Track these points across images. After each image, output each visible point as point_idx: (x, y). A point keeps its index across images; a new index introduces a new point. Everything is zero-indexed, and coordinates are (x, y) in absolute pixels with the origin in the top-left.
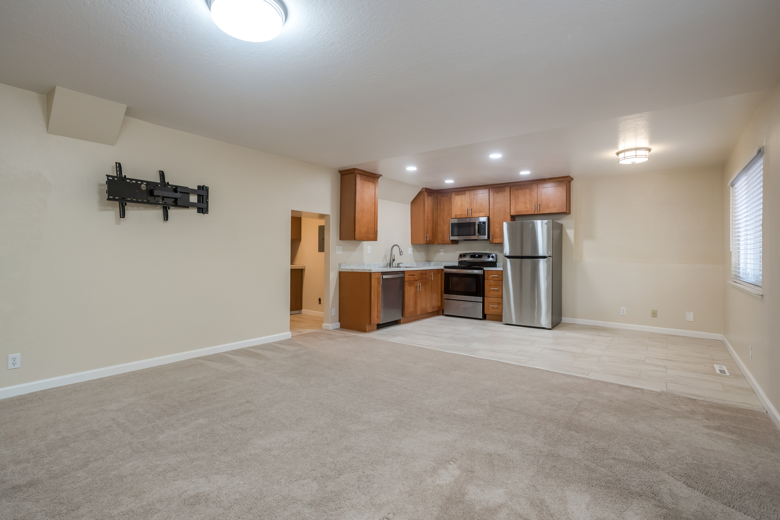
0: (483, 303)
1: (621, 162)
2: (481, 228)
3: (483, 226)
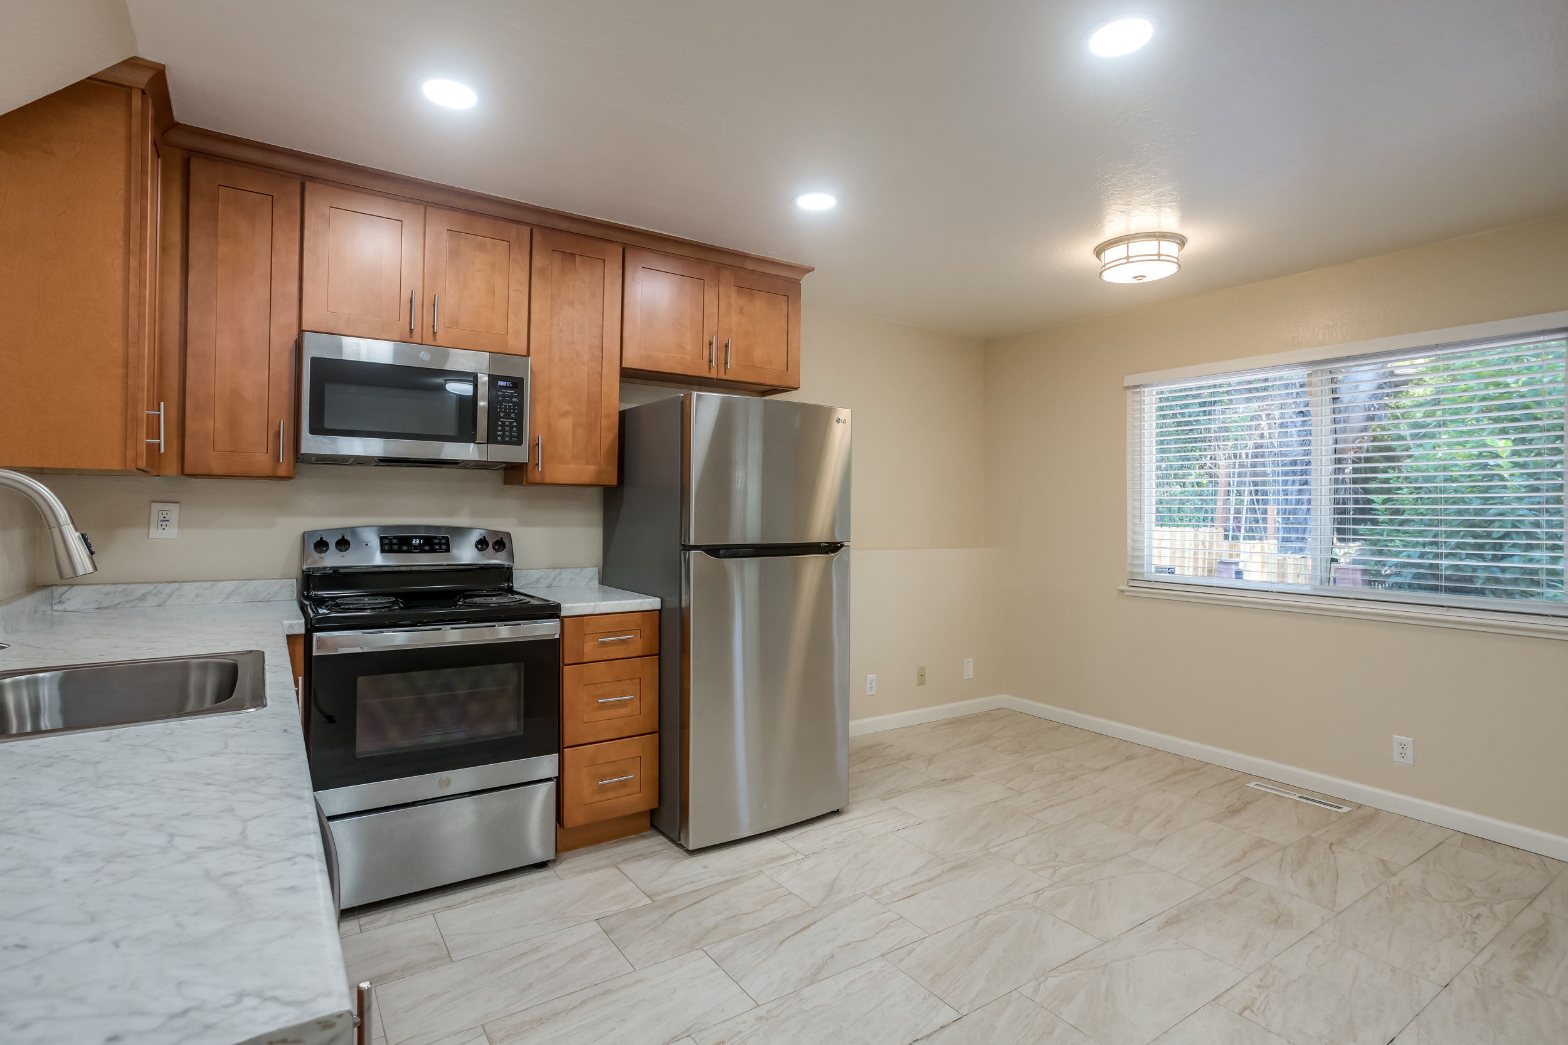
0: (559, 781)
1: (1110, 276)
2: (501, 408)
3: (511, 397)
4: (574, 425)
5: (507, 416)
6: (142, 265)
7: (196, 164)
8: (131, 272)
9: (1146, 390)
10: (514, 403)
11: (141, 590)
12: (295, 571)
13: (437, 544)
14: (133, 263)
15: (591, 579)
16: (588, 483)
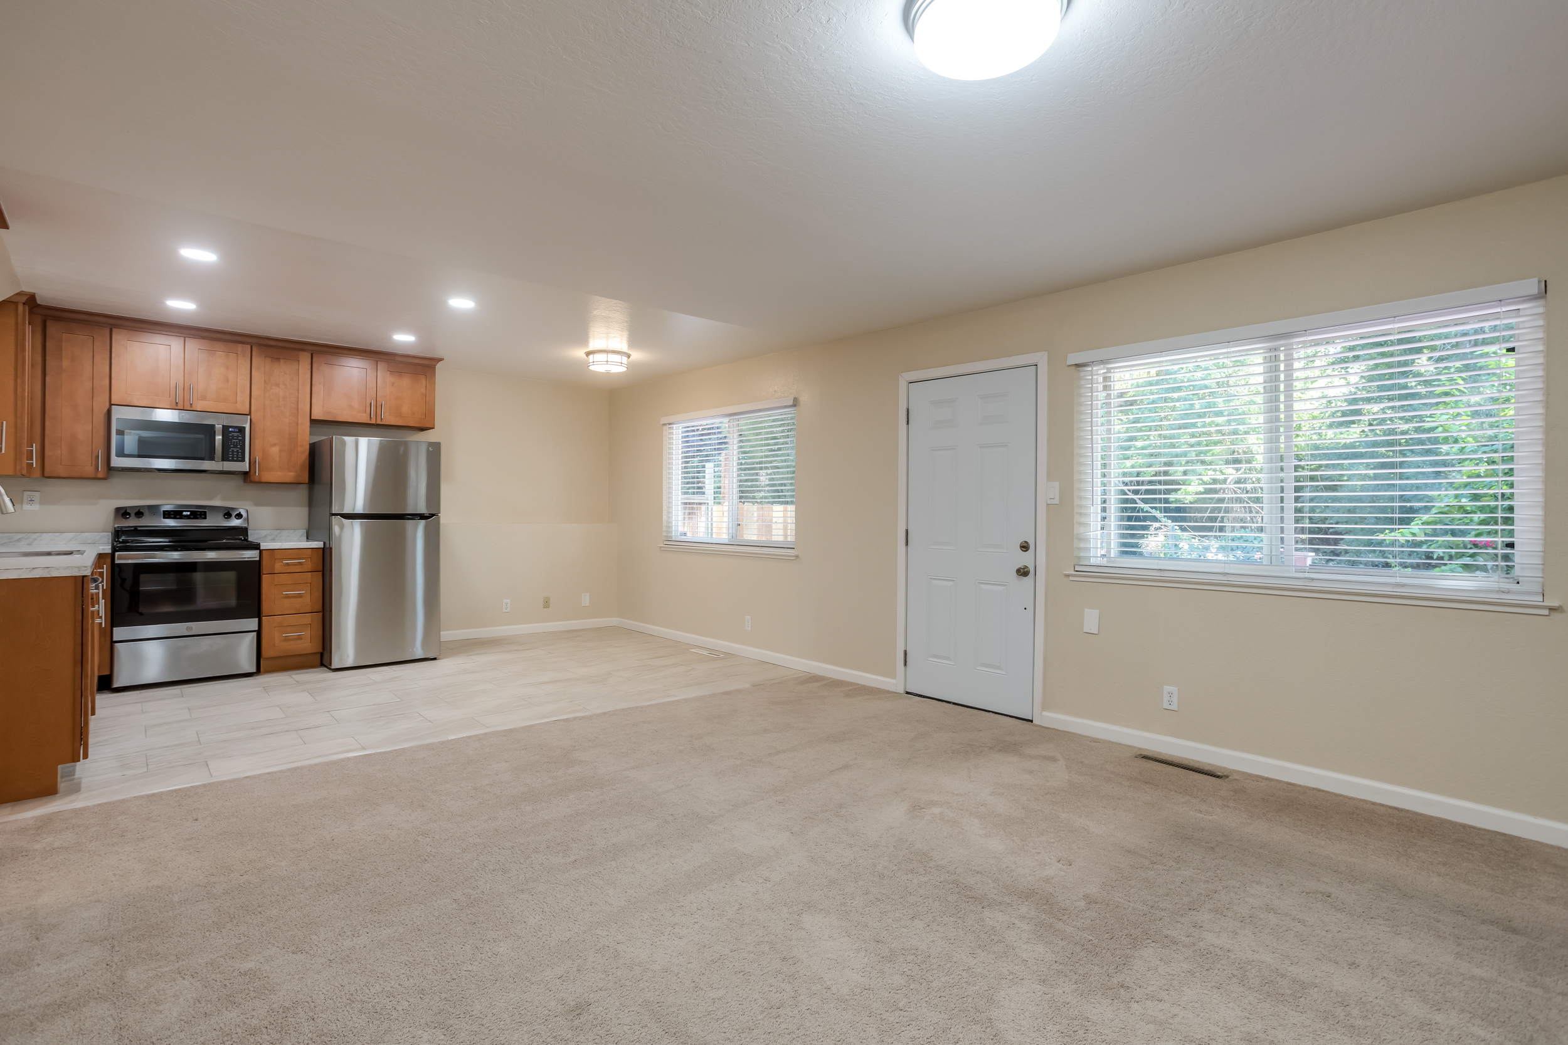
0: (259, 633)
1: (591, 368)
2: (231, 443)
3: (238, 436)
4: (280, 451)
5: (235, 446)
6: (23, 382)
7: (49, 323)
8: (18, 386)
9: (674, 426)
10: (240, 440)
11: (19, 536)
12: (111, 529)
13: (198, 515)
14: (19, 381)
15: (301, 536)
16: (289, 482)
